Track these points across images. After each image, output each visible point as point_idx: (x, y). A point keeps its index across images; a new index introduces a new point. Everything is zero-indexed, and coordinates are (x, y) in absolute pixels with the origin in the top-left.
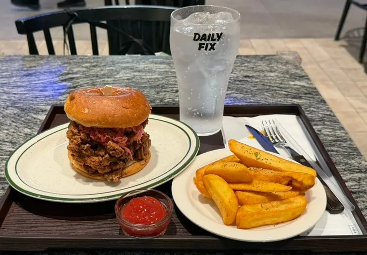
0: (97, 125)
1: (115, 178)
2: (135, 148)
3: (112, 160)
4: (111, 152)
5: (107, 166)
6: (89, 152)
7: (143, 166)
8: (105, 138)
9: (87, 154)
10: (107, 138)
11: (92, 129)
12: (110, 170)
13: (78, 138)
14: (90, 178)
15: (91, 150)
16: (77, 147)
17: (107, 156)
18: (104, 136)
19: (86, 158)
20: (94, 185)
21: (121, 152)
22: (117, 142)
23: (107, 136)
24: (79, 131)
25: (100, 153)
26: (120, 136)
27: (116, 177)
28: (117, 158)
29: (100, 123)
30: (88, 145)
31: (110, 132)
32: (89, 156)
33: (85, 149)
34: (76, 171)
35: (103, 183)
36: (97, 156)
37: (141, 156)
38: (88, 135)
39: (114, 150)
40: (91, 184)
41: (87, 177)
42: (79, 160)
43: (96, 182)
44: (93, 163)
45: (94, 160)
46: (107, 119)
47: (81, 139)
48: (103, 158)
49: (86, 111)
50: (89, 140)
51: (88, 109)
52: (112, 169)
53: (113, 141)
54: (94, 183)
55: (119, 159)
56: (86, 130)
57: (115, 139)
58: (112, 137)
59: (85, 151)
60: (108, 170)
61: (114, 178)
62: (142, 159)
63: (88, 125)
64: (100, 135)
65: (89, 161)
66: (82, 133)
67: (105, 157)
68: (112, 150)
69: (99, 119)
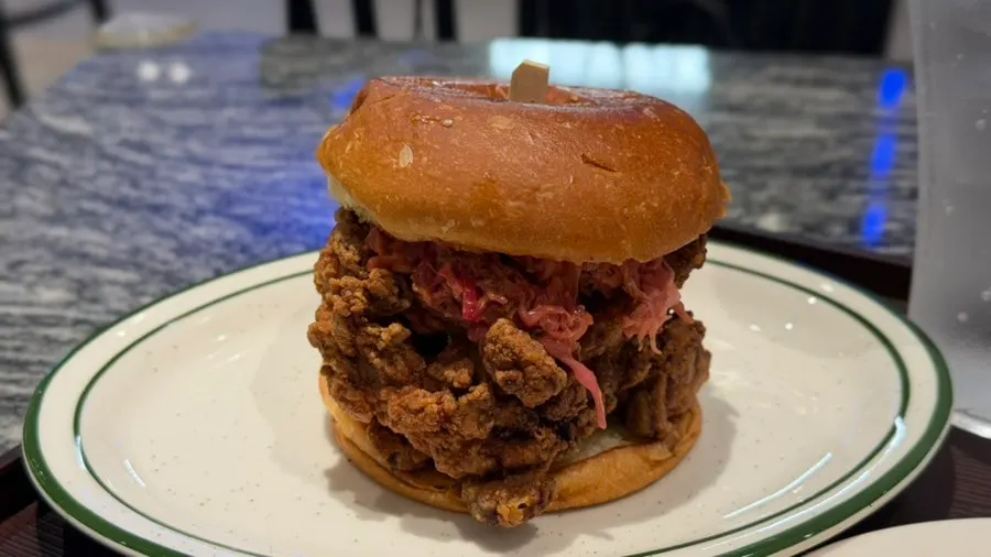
0: (445, 233)
1: (509, 507)
2: (629, 380)
3: (505, 416)
4: (500, 375)
5: (475, 441)
6: (401, 365)
7: (659, 470)
8: (482, 303)
9: (388, 370)
10: (490, 303)
11: (427, 251)
12: (488, 464)
13: (353, 289)
14: (401, 494)
15: (412, 356)
16: (344, 331)
17: (480, 391)
18: (480, 293)
19: (383, 393)
20: (407, 528)
21: (551, 381)
22: (536, 332)
23: (492, 296)
24: (366, 256)
25: (450, 374)
26: (555, 304)
27: (515, 503)
28: (526, 410)
29: (464, 226)
30: (396, 328)
31: (511, 278)
32: (395, 384)
33: (381, 345)
34: (341, 450)
35: (449, 526)
36: (436, 385)
37: (654, 418)
38: (403, 281)
39: (518, 364)
40: (392, 523)
41: (382, 485)
42: (348, 397)
43: (417, 515)
44: (408, 419)
45: (415, 405)
46: (496, 206)
47: (366, 290)
48: (464, 399)
49: (406, 158)
50: (406, 304)
51: (415, 150)
52: (499, 462)
53: (519, 323)
54: (409, 518)
55: (541, 414)
56: (395, 256)
57: (532, 316)
58: (517, 304)
59: (381, 354)
60: (478, 463)
61: (503, 509)
62: (654, 438)
63: (408, 231)
64: (457, 289)
65: (393, 403)
66: (379, 266)
67: (470, 396)
68: (508, 362)
69: (461, 204)
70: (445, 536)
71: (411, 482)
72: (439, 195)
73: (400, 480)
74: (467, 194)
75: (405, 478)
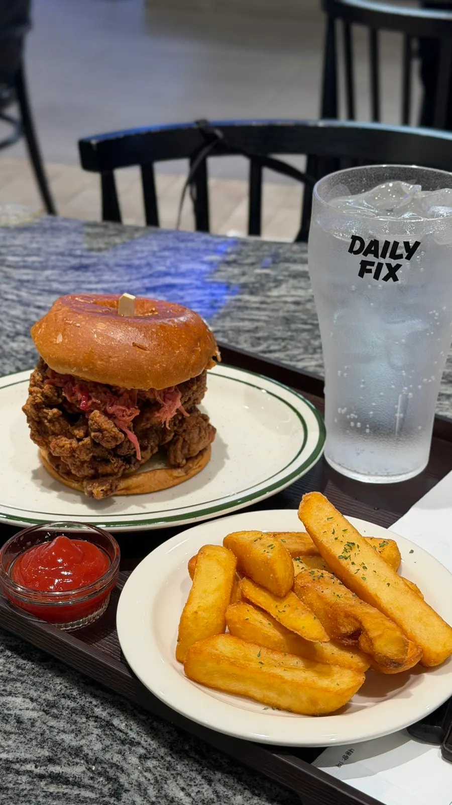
0: (73, 372)
1: (98, 490)
3: (98, 452)
4: (93, 434)
5: (85, 462)
6: (58, 426)
8: (90, 403)
9: (52, 428)
10: (94, 403)
11: (71, 379)
12: (92, 471)
13: (37, 393)
14: (61, 482)
15: (63, 422)
16: (34, 411)
17: (87, 440)
18: (89, 398)
19: (50, 438)
20: (59, 497)
21: (115, 438)
22: (110, 416)
23: (94, 400)
24: (45, 378)
25: (76, 432)
26: (122, 405)
27: (100, 489)
28: (107, 450)
29: (80, 371)
30: (55, 410)
31: (105, 393)
32: (55, 434)
33: (49, 417)
34: (41, 462)
35: (78, 498)
36: (71, 436)
38: (58, 390)
39: (100, 430)
40: (55, 494)
41: (55, 478)
42: (36, 438)
43: (67, 492)
44: (58, 450)
45: (61, 444)
46: (93, 363)
47: (43, 394)
48: (80, 443)
49: (60, 339)
50: (60, 400)
51: (63, 336)
52: (96, 471)
53: (105, 413)
54: (62, 493)
55: (115, 452)
56: (56, 379)
57: (110, 409)
58: (105, 404)
59: (49, 421)
60: (89, 472)
61: (95, 491)
63: (61, 370)
64: (79, 396)
65: (53, 441)
66: (50, 383)
67: (83, 442)
68: (96, 429)
69: (79, 361)
70: (74, 501)
71: (65, 477)
72: (71, 356)
73: (61, 477)
74: (81, 357)
75: (63, 476)
